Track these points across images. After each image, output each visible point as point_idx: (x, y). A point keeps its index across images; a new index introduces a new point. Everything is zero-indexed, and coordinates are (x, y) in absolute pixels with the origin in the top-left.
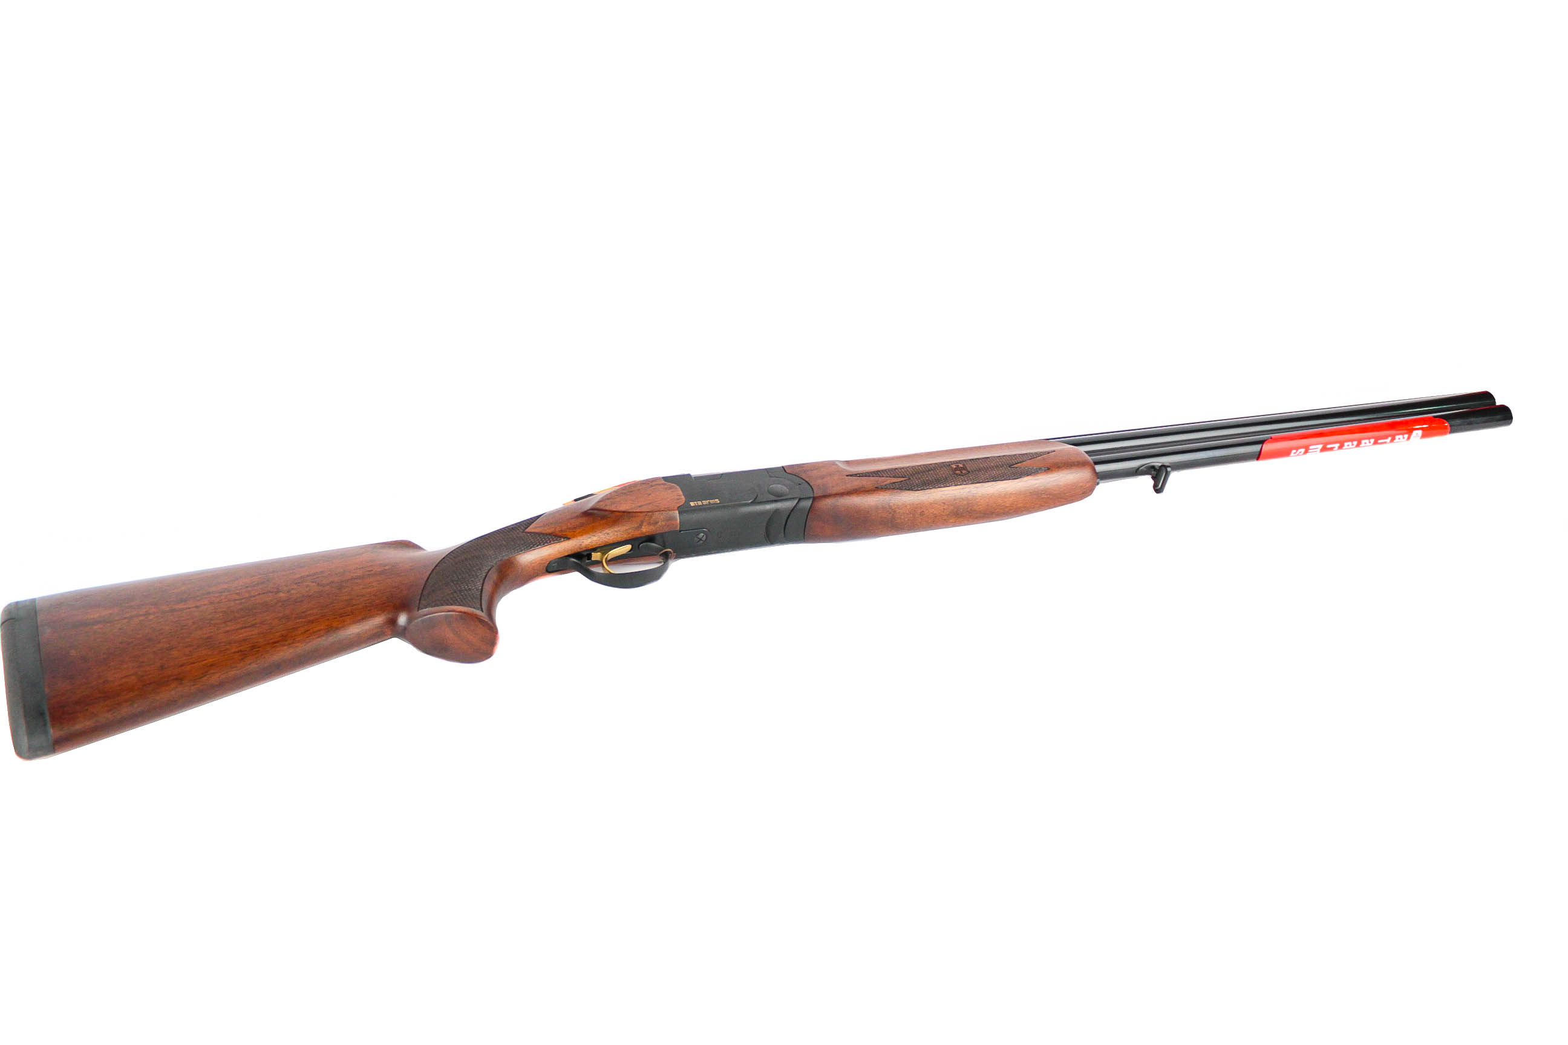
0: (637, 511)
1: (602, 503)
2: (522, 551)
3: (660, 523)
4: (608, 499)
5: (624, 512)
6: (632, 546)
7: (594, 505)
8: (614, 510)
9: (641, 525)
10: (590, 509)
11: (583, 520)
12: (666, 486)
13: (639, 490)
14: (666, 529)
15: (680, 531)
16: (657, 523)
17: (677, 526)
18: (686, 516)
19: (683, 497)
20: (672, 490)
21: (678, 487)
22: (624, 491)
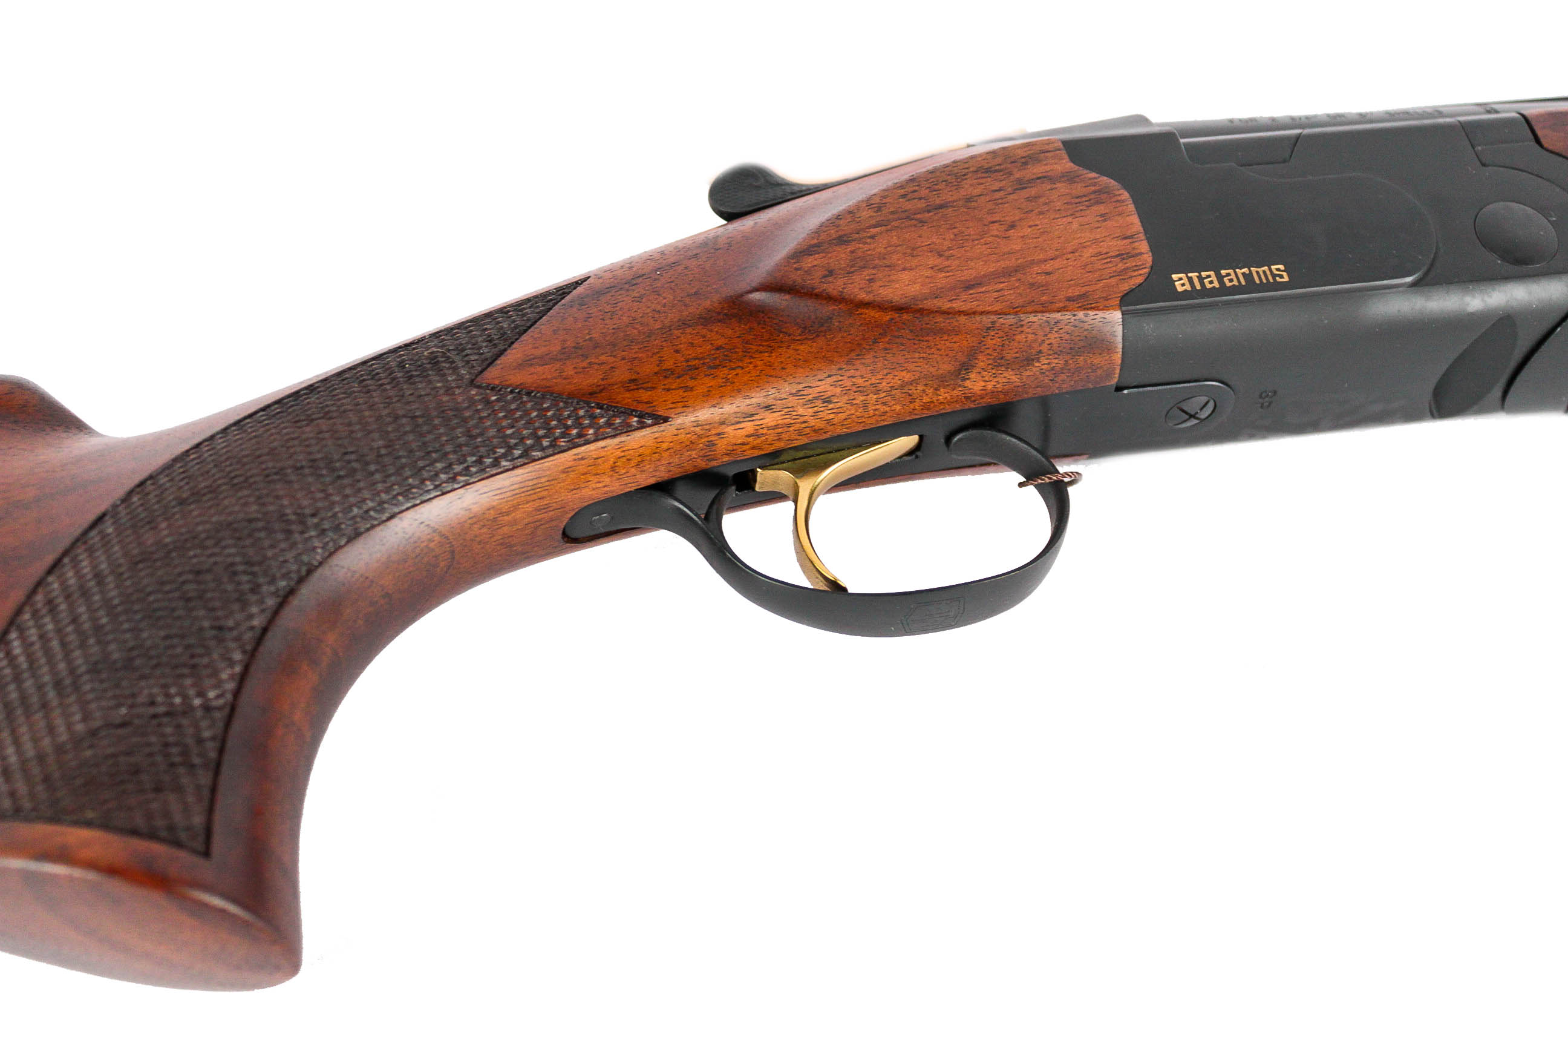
0: (957, 305)
1: (809, 262)
2: (453, 479)
3: (1043, 364)
4: (842, 240)
5: (900, 309)
6: (921, 437)
7: (778, 267)
8: (863, 296)
9: (964, 368)
10: (764, 288)
11: (721, 335)
12: (1079, 189)
13: (969, 200)
14: (1065, 384)
15: (1119, 389)
16: (1029, 361)
17: (1109, 375)
18: (1150, 328)
19: (1144, 246)
20: (1101, 209)
21: (1126, 195)
22: (910, 206)
